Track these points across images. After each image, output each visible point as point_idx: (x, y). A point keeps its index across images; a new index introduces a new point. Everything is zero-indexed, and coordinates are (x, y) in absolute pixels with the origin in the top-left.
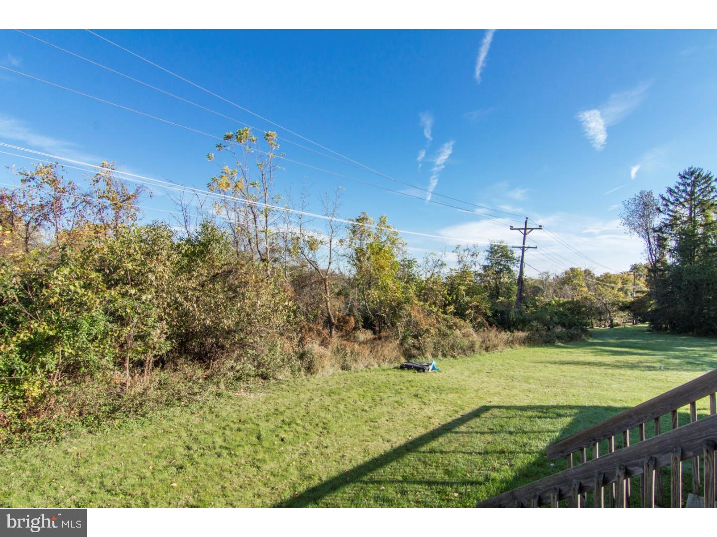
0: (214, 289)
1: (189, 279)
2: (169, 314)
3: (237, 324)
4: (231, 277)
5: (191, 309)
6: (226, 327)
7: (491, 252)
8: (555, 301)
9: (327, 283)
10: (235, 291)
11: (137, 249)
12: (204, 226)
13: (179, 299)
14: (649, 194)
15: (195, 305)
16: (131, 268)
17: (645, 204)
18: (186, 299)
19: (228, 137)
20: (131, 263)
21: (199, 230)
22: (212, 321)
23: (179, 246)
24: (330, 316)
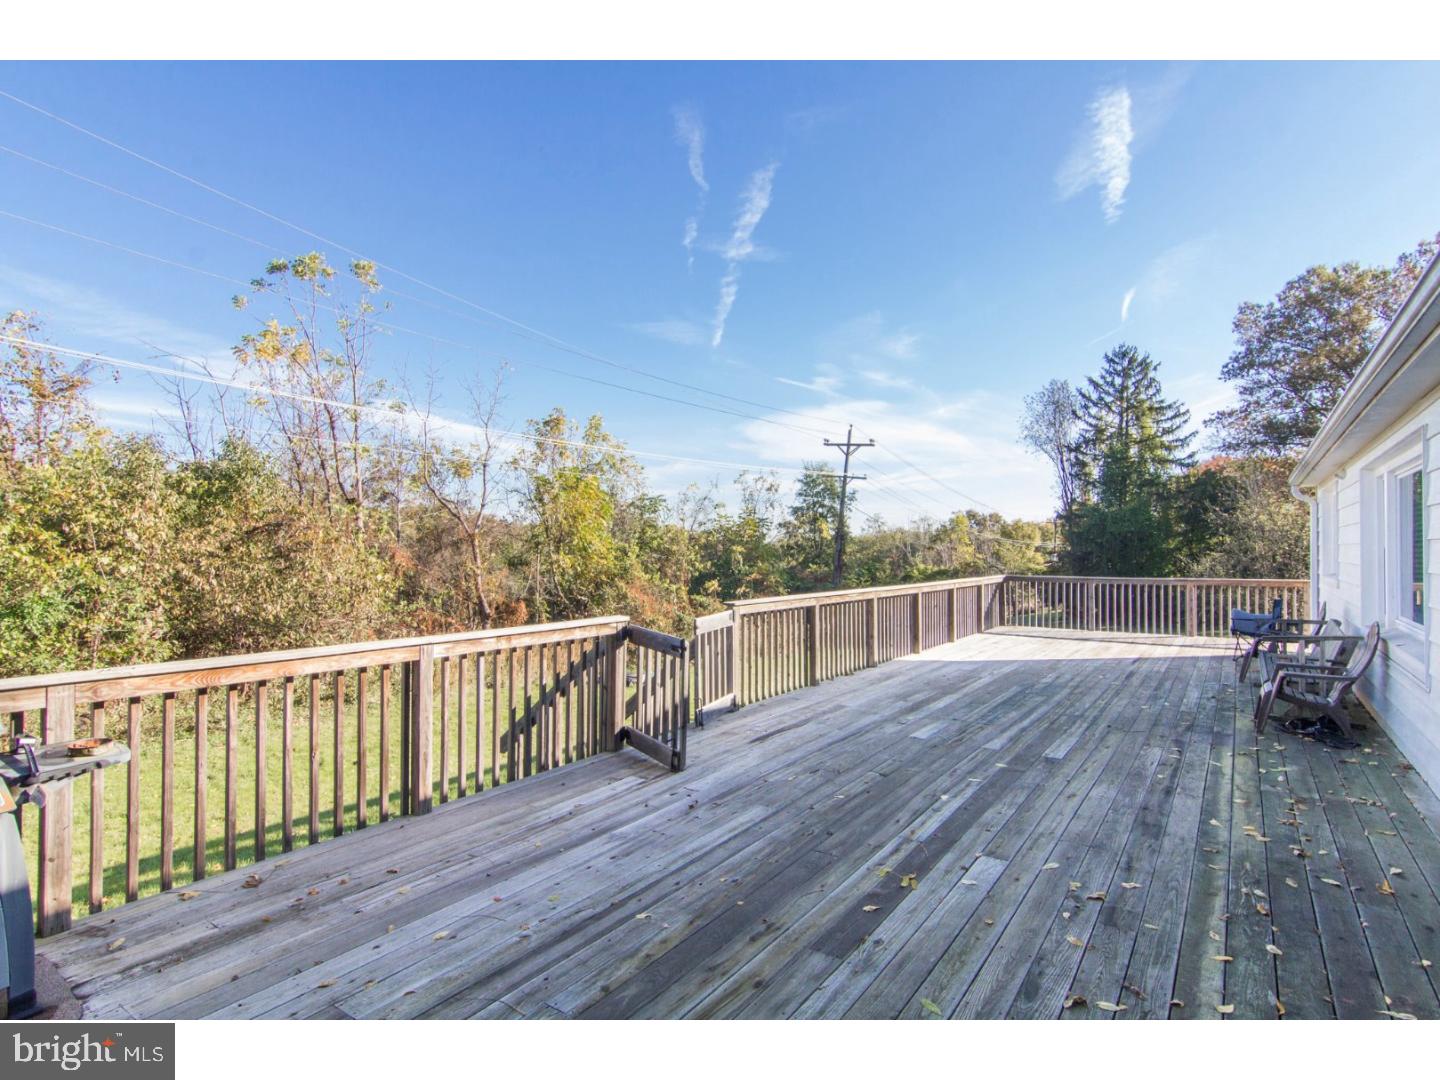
0: (249, 554)
1: (201, 538)
2: (165, 598)
3: (292, 612)
4: (282, 533)
5: (207, 587)
6: (271, 617)
7: (806, 484)
8: (918, 570)
9: (476, 543)
10: (287, 558)
11: (104, 487)
12: (229, 445)
13: (185, 573)
14: (1064, 387)
15: (214, 582)
16: (96, 521)
17: (1056, 404)
18: (197, 571)
19: (275, 269)
20: (95, 514)
21: (220, 450)
22: (247, 609)
23: (180, 482)
24: (481, 602)
